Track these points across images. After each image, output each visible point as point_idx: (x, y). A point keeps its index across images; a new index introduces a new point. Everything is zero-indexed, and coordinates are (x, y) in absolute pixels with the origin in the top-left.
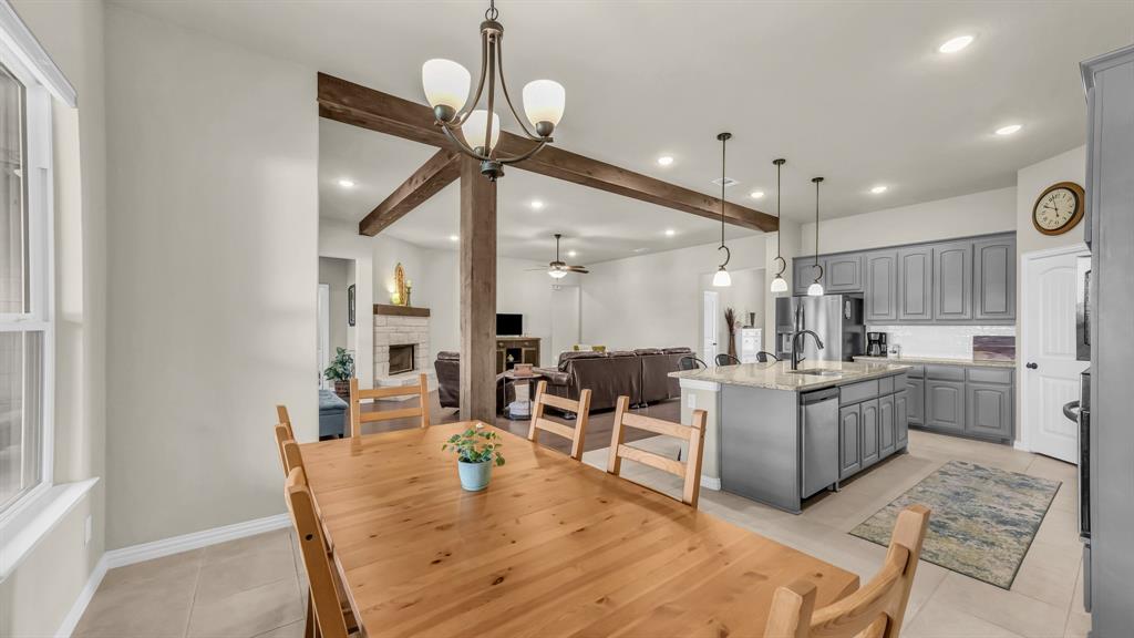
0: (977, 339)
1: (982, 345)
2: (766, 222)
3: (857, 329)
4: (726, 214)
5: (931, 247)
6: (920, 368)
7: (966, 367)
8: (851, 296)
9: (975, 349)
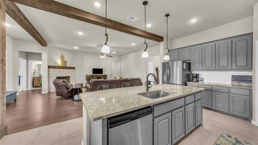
0: (233, 76)
1: (234, 78)
2: (159, 39)
3: (189, 73)
4: (146, 35)
5: (214, 43)
6: (210, 87)
7: (229, 88)
8: (186, 61)
9: (232, 80)
